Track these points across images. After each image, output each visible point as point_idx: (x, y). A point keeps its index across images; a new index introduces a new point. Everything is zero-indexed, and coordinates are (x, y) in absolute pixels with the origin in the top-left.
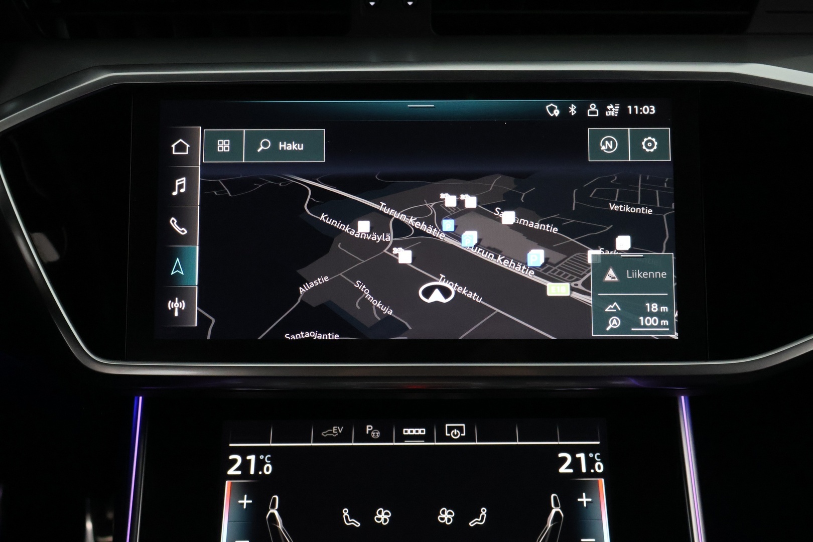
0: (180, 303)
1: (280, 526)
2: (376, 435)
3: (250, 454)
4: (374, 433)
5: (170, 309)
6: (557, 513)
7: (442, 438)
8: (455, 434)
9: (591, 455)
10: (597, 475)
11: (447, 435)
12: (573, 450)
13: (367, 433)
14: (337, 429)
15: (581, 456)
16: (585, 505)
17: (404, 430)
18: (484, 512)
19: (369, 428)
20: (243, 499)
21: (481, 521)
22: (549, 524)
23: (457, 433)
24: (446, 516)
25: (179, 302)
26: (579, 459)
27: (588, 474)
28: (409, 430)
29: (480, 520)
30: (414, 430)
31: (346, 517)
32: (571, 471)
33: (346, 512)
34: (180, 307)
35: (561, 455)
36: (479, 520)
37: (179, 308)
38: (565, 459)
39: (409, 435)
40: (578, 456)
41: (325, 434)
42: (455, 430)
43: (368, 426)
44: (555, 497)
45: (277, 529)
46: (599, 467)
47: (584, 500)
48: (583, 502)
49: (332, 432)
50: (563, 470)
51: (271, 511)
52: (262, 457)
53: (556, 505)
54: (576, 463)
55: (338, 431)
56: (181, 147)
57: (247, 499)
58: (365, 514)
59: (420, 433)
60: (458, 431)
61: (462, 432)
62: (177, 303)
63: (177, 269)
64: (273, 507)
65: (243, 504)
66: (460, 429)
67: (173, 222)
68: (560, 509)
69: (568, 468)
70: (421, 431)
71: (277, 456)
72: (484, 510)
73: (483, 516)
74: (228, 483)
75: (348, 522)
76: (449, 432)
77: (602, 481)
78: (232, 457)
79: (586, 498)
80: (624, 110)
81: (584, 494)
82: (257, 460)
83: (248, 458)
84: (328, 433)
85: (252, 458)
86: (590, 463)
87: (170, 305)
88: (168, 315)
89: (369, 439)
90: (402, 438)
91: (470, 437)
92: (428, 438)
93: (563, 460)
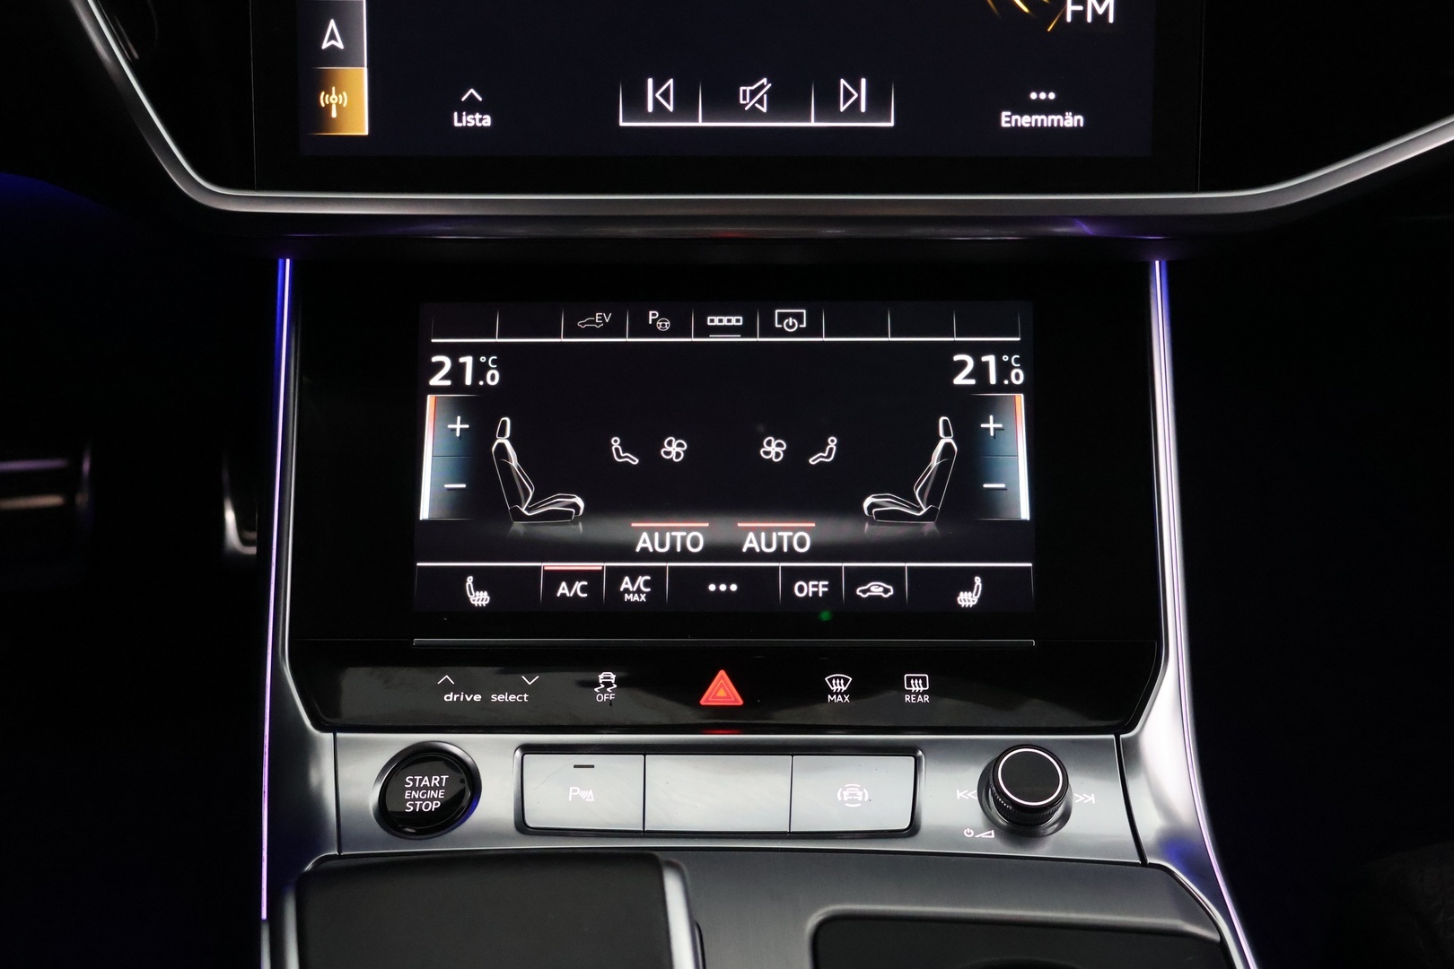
0: (340, 96)
1: (514, 462)
2: (663, 325)
3: (465, 355)
4: (661, 323)
5: (323, 105)
6: (948, 446)
7: (769, 330)
8: (791, 324)
9: (1005, 358)
10: (1013, 388)
11: (777, 326)
12: (977, 351)
13: (650, 322)
14: (602, 316)
15: (990, 359)
16: (992, 434)
17: (709, 318)
18: (832, 442)
19: (652, 315)
20: (455, 423)
21: (828, 457)
22: (935, 462)
23: (794, 323)
24: (773, 449)
25: (337, 94)
26: (987, 364)
27: (999, 387)
28: (716, 319)
30: (725, 319)
31: (617, 450)
32: (972, 382)
33: (616, 443)
34: (340, 103)
35: (957, 358)
36: (825, 455)
37: (337, 104)
38: (963, 364)
39: (716, 326)
40: (984, 359)
41: (583, 324)
42: (791, 319)
43: (651, 313)
44: (945, 422)
45: (509, 467)
46: (1018, 376)
47: (991, 425)
48: (988, 429)
49: (593, 322)
50: (959, 380)
51: (500, 440)
52: (483, 359)
53: (947, 433)
54: (980, 371)
55: (603, 319)
57: (462, 423)
58: (647, 446)
59: (734, 323)
60: (794, 320)
61: (801, 322)
62: (334, 96)
63: (333, 38)
64: (502, 434)
65: (454, 430)
66: (799, 317)
68: (953, 439)
69: (968, 377)
70: (736, 321)
71: (506, 358)
72: (832, 441)
73: (831, 449)
74: (430, 399)
75: (619, 457)
76: (781, 322)
77: (1020, 399)
78: (435, 359)
79: (994, 422)
81: (991, 417)
82: (476, 364)
83: (462, 360)
84: (587, 323)
85: (468, 361)
86: (1004, 370)
87: (324, 99)
88: (320, 115)
89: (653, 331)
90: (705, 330)
91: (813, 330)
92: (746, 330)
93: (961, 365)
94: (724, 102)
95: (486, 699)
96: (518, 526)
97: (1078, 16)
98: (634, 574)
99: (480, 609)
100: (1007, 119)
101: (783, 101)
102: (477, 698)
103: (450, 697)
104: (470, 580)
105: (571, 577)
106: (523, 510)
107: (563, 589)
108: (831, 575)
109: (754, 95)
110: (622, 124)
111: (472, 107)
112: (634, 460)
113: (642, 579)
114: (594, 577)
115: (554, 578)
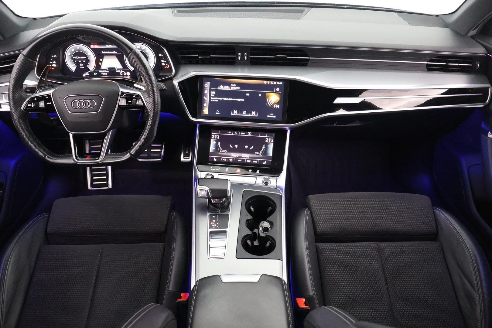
6: (264, 148)
7: (247, 134)
10: (272, 142)
18: (252, 147)
19: (235, 132)
22: (263, 149)
24: (246, 147)
29: (252, 148)
33: (230, 145)
39: (242, 134)
41: (228, 133)
42: (250, 134)
44: (264, 145)
45: (219, 147)
46: (272, 141)
54: (269, 140)
55: (230, 132)
56: (206, 85)
58: (233, 146)
63: (205, 105)
65: (214, 143)
67: (205, 97)
69: (267, 141)
70: (244, 133)
71: (220, 136)
74: (212, 140)
77: (272, 143)
78: (213, 135)
80: (277, 83)
81: (269, 145)
82: (217, 136)
83: (215, 136)
86: (271, 140)
87: (204, 110)
88: (203, 112)
89: (235, 134)
90: (240, 134)
91: (252, 135)
92: (245, 134)
93: (267, 139)
94: (241, 113)
96: (220, 153)
97: (275, 107)
98: (231, 158)
99: (215, 161)
100: (268, 116)
101: (247, 113)
102: (214, 169)
103: (212, 169)
104: (214, 158)
105: (225, 158)
106: (220, 151)
107: (224, 160)
108: (251, 160)
109: (244, 112)
110: (232, 114)
111: (218, 112)
112: (232, 147)
113: (232, 159)
114: (227, 159)
115: (223, 158)
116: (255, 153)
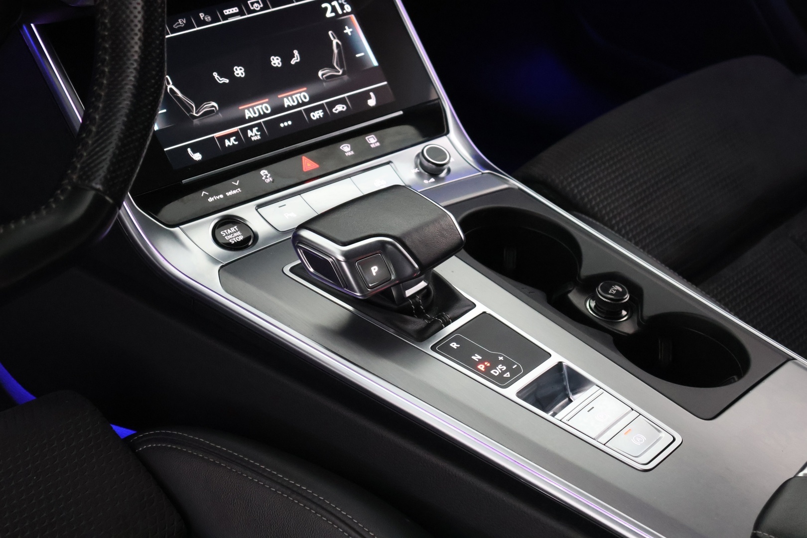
1: (180, 95)
2: (208, 19)
4: (206, 18)
6: (337, 43)
7: (251, 11)
8: (256, 6)
9: (340, 2)
10: (348, 13)
11: (252, 8)
13: (202, 19)
14: (182, 20)
15: (335, 3)
16: (350, 34)
17: (224, 11)
18: (296, 52)
19: (202, 15)
21: (297, 59)
22: (336, 51)
23: (258, 5)
24: (276, 61)
26: (335, 5)
27: (344, 14)
28: (227, 11)
30: (231, 10)
31: (218, 78)
32: (333, 14)
33: (215, 75)
35: (323, 6)
36: (296, 58)
39: (229, 14)
40: (333, 3)
41: (176, 26)
42: (255, 4)
43: (200, 14)
44: (331, 33)
46: (348, 8)
47: (348, 31)
49: (179, 24)
50: (328, 15)
53: (334, 38)
54: (334, 9)
55: (182, 22)
58: (229, 74)
59: (235, 11)
61: (260, 4)
64: (169, 83)
66: (258, 2)
68: (337, 40)
69: (332, 12)
70: (235, 10)
73: (297, 56)
75: (220, 81)
76: (253, 6)
77: (353, 17)
79: (348, 29)
81: (346, 27)
86: (342, 6)
89: (205, 23)
90: (226, 17)
91: (266, 7)
92: (241, 13)
93: (326, 9)
95: (225, 196)
96: (196, 122)
98: (251, 128)
99: (199, 161)
102: (221, 196)
103: (211, 200)
104: (189, 150)
105: (228, 136)
106: (194, 114)
107: (227, 143)
108: (320, 107)
112: (227, 81)
113: (255, 130)
114: (235, 134)
115: (222, 139)
116: (320, 73)
